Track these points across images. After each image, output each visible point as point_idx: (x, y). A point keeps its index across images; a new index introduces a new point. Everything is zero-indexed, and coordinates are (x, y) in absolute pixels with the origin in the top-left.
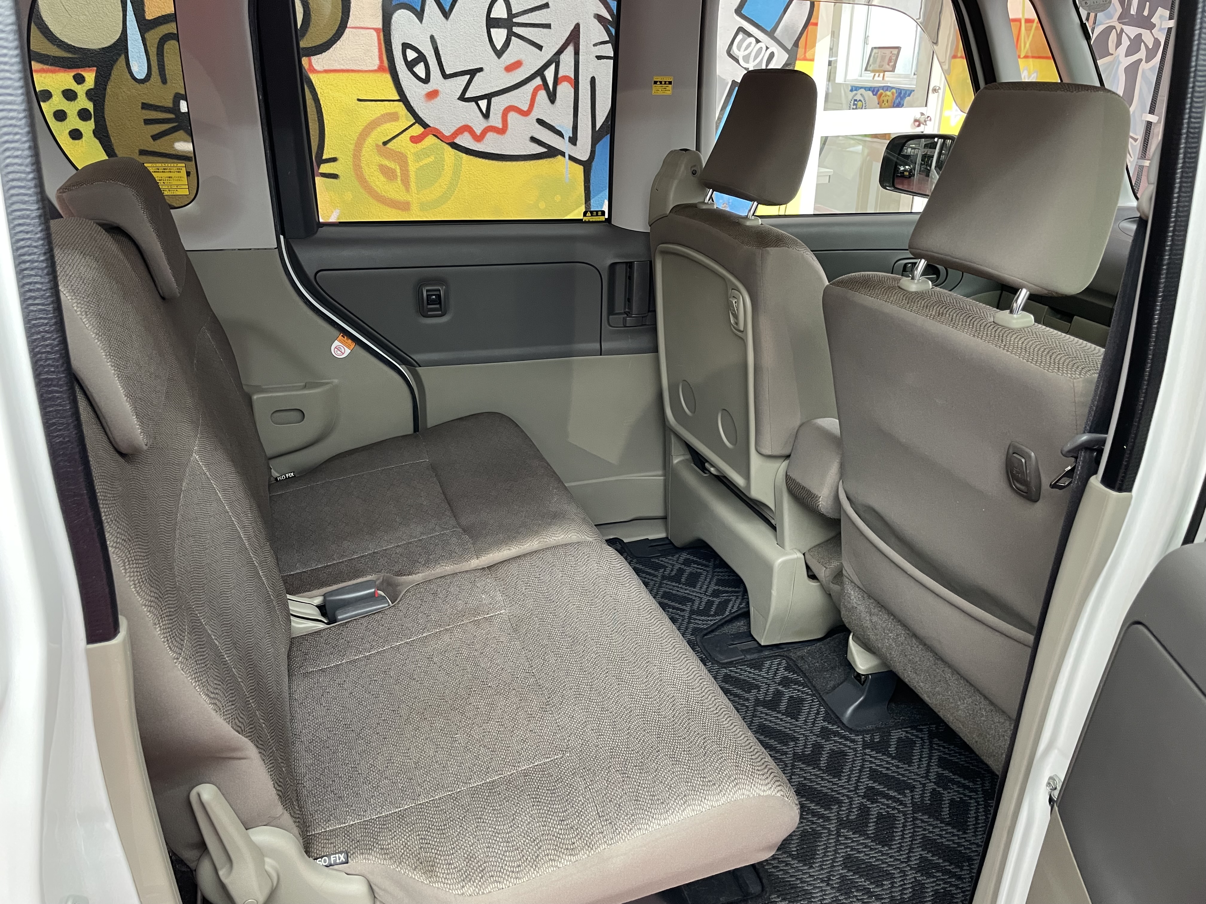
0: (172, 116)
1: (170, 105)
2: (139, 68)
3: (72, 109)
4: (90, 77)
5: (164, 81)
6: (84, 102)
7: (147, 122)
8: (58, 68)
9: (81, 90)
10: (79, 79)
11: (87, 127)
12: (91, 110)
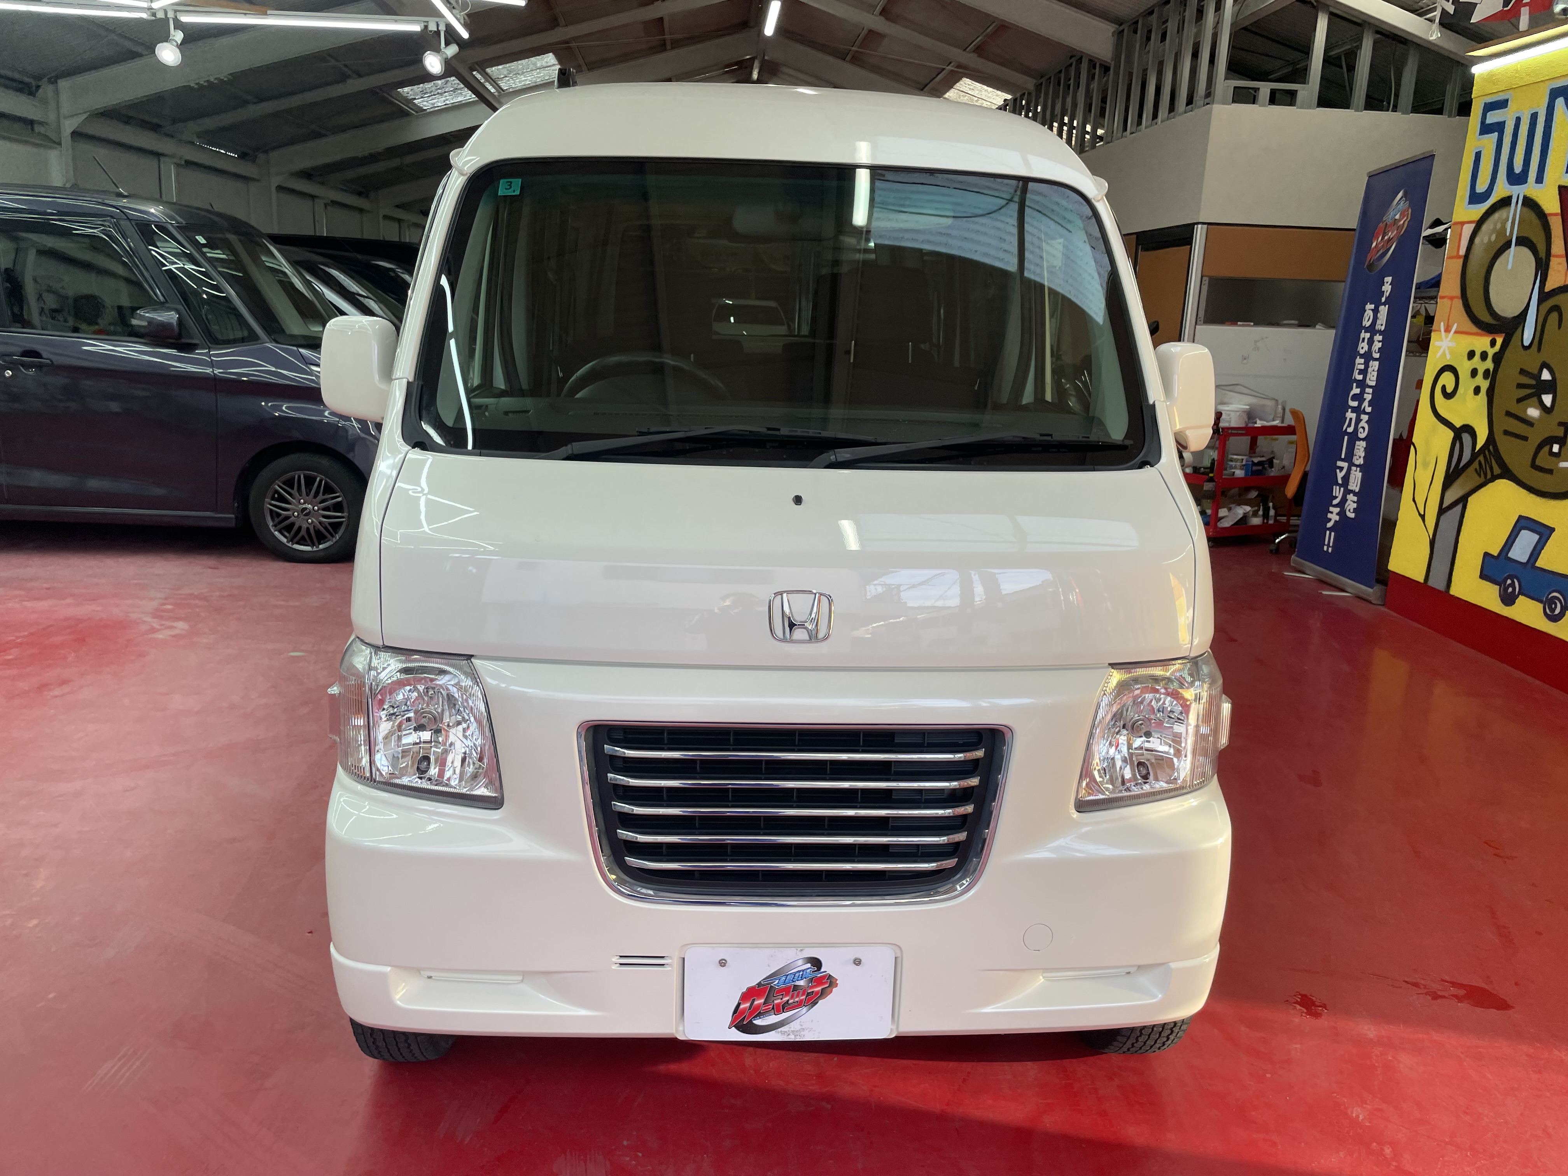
0: (1533, 382)
1: (1536, 372)
2: (1528, 335)
3: (1482, 367)
4: (1499, 341)
5: (1539, 349)
6: (1489, 364)
7: (1520, 386)
8: (1484, 333)
9: (1491, 352)
10: (1493, 343)
11: (1485, 385)
12: (1491, 370)
